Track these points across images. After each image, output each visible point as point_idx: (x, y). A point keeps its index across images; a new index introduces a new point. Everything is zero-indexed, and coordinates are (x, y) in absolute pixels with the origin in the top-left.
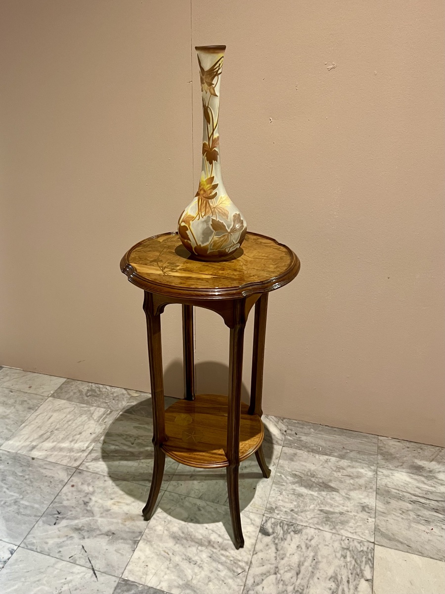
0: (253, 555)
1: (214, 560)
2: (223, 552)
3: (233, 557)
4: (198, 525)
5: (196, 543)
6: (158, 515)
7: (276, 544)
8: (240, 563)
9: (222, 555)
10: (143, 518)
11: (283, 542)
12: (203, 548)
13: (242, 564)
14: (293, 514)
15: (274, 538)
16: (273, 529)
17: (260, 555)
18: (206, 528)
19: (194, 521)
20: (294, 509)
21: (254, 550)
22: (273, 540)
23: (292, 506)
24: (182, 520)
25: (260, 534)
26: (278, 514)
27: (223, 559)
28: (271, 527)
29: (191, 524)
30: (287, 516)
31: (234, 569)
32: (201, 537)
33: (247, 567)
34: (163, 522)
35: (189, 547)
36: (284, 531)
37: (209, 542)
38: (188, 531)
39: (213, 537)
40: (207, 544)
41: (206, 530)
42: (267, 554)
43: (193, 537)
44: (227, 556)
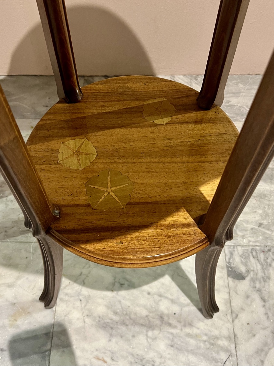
0: (233, 321)
1: (179, 350)
2: (188, 330)
3: (206, 335)
4: (135, 292)
5: (142, 325)
6: (66, 291)
7: (259, 291)
8: (221, 343)
9: (189, 335)
10: (42, 305)
11: (267, 284)
12: (156, 332)
13: (223, 343)
14: (263, 230)
15: (253, 280)
16: (246, 265)
17: (244, 317)
18: (149, 294)
19: (126, 285)
20: (262, 222)
21: (232, 312)
22: (252, 284)
23: (258, 218)
24: (107, 289)
25: (230, 280)
26: (243, 237)
27: (192, 342)
28: (242, 262)
29: (123, 293)
30: (258, 237)
31: (215, 355)
32: (144, 313)
33: (233, 346)
34: (78, 303)
35: (134, 336)
36: (262, 265)
37: (161, 317)
38: (122, 308)
39: (164, 306)
40: (158, 322)
41: (149, 296)
42: (252, 312)
43: (133, 316)
44: (197, 336)
